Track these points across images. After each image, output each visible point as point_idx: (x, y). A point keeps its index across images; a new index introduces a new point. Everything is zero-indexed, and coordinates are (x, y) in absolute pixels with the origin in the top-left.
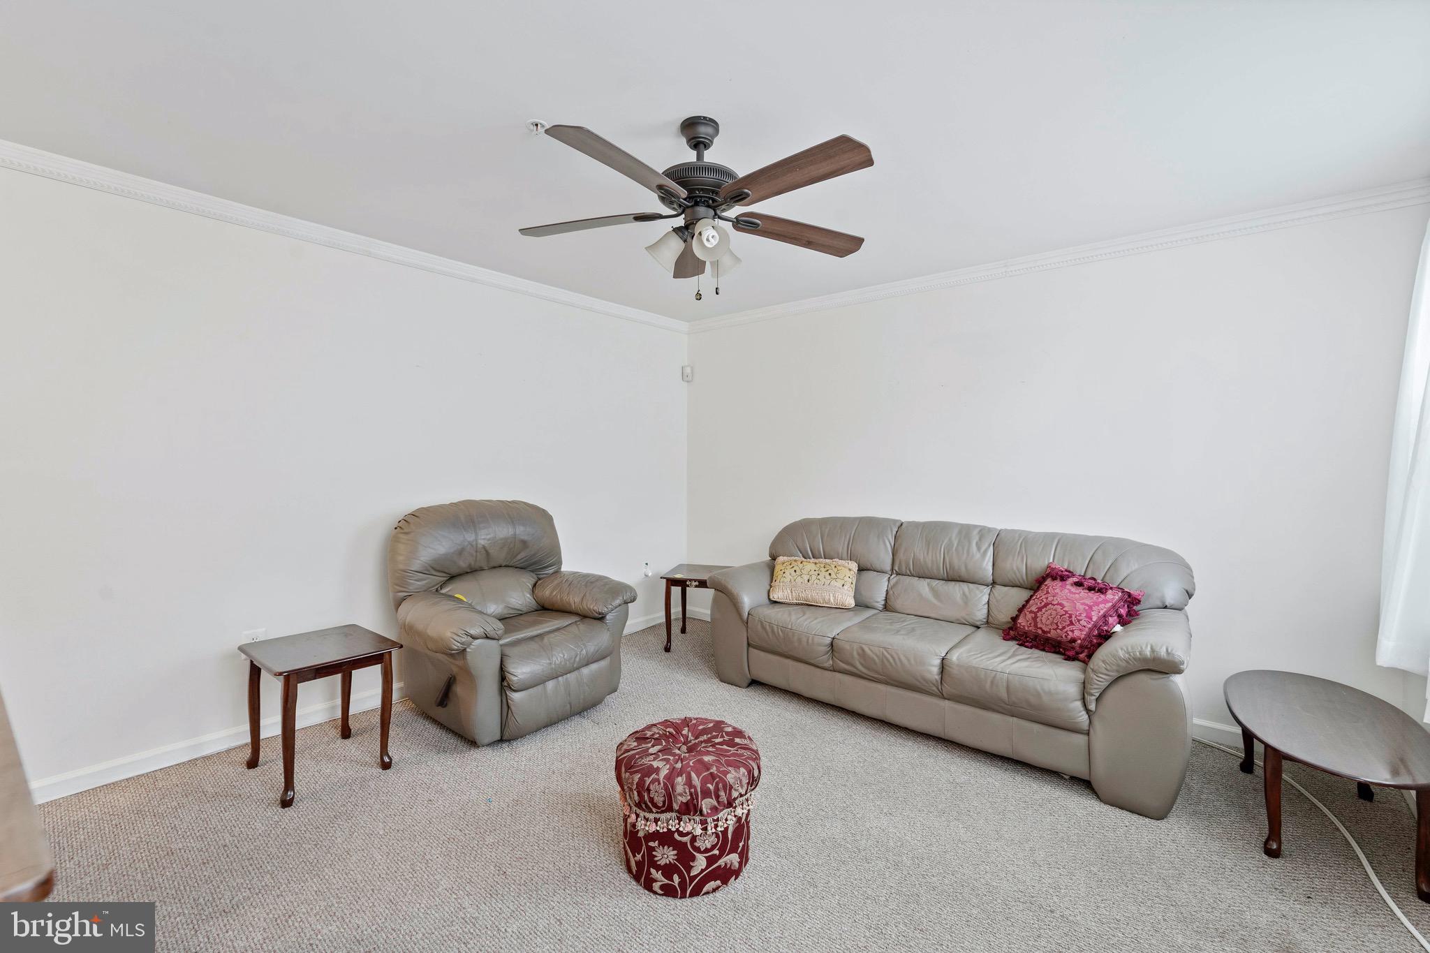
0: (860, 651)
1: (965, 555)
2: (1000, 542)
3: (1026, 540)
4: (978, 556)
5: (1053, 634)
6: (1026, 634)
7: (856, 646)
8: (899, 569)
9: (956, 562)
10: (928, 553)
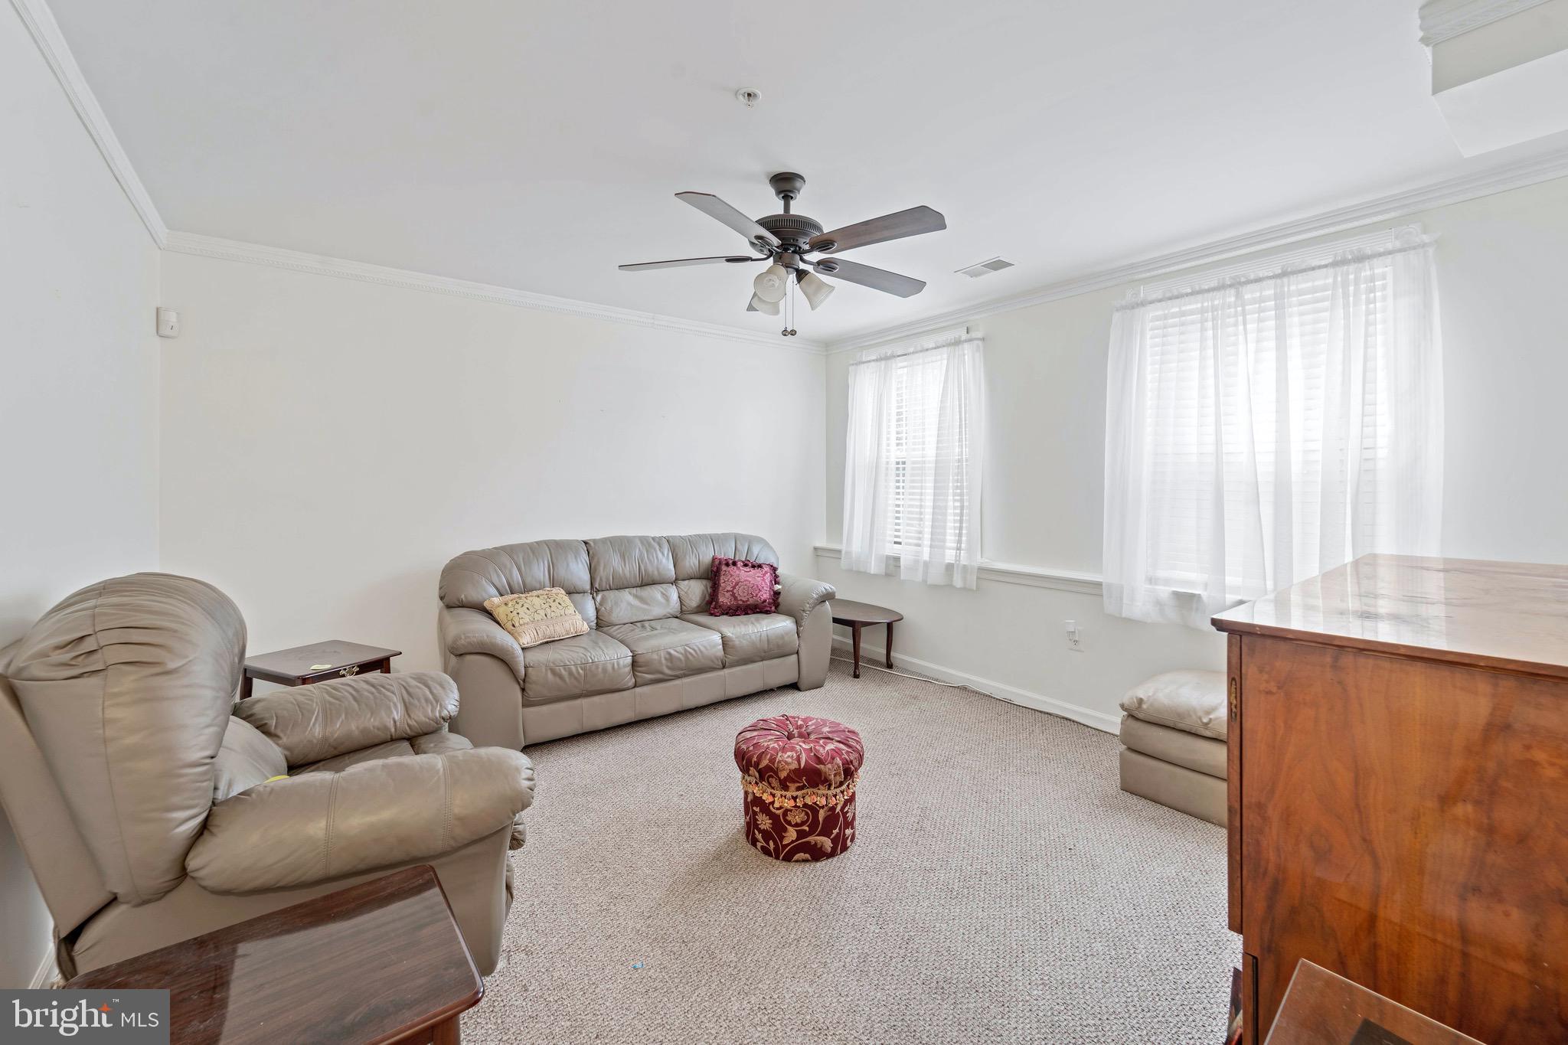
0: (667, 656)
1: (656, 560)
2: (675, 547)
3: (693, 542)
4: (664, 561)
5: (751, 601)
6: (729, 608)
7: (663, 654)
8: (599, 585)
9: (650, 569)
10: (625, 565)
